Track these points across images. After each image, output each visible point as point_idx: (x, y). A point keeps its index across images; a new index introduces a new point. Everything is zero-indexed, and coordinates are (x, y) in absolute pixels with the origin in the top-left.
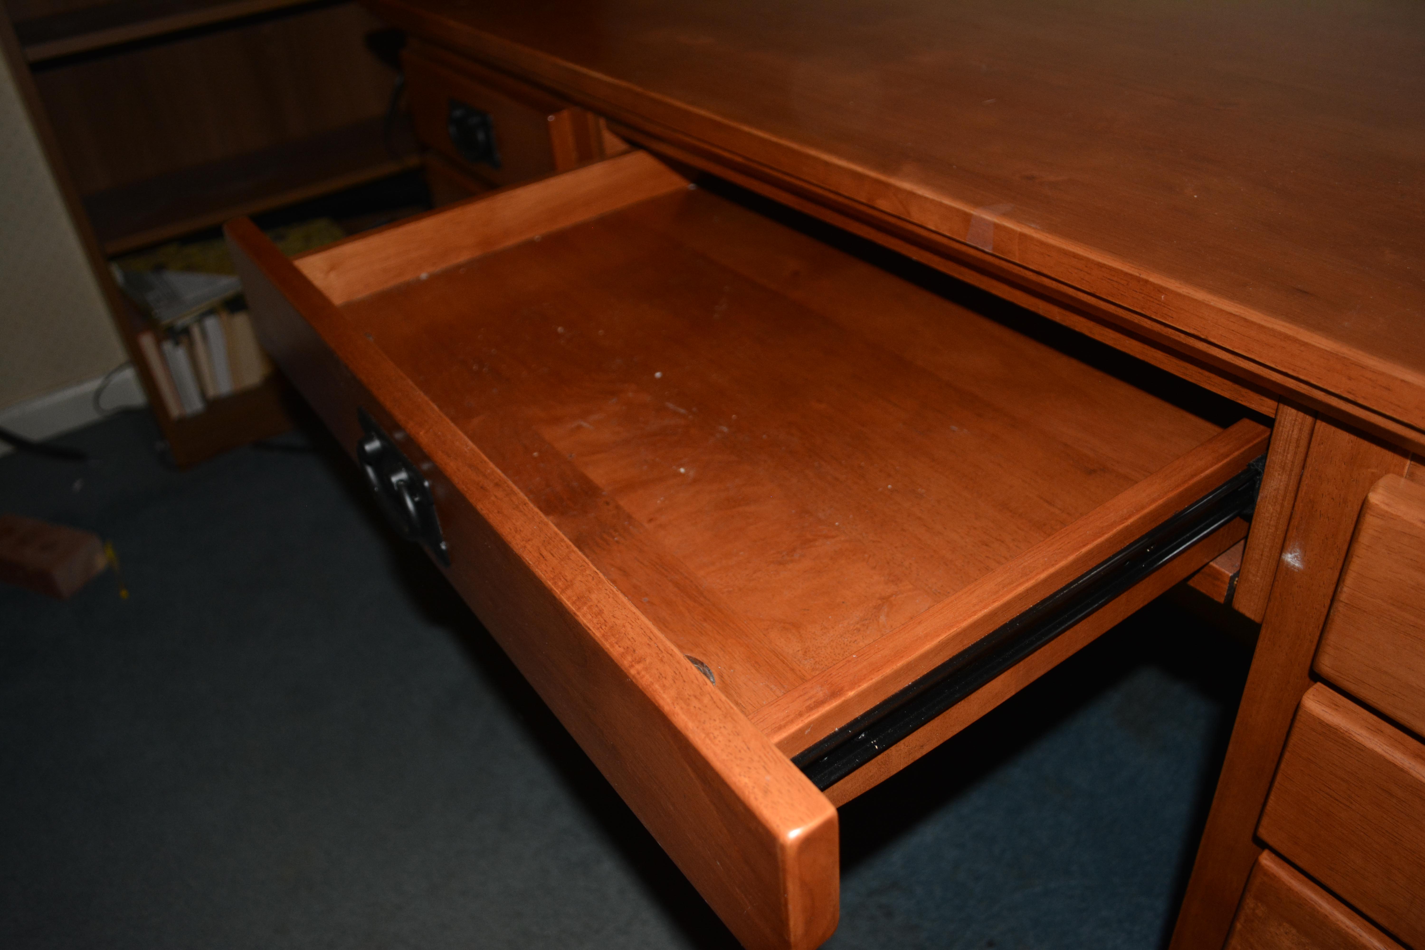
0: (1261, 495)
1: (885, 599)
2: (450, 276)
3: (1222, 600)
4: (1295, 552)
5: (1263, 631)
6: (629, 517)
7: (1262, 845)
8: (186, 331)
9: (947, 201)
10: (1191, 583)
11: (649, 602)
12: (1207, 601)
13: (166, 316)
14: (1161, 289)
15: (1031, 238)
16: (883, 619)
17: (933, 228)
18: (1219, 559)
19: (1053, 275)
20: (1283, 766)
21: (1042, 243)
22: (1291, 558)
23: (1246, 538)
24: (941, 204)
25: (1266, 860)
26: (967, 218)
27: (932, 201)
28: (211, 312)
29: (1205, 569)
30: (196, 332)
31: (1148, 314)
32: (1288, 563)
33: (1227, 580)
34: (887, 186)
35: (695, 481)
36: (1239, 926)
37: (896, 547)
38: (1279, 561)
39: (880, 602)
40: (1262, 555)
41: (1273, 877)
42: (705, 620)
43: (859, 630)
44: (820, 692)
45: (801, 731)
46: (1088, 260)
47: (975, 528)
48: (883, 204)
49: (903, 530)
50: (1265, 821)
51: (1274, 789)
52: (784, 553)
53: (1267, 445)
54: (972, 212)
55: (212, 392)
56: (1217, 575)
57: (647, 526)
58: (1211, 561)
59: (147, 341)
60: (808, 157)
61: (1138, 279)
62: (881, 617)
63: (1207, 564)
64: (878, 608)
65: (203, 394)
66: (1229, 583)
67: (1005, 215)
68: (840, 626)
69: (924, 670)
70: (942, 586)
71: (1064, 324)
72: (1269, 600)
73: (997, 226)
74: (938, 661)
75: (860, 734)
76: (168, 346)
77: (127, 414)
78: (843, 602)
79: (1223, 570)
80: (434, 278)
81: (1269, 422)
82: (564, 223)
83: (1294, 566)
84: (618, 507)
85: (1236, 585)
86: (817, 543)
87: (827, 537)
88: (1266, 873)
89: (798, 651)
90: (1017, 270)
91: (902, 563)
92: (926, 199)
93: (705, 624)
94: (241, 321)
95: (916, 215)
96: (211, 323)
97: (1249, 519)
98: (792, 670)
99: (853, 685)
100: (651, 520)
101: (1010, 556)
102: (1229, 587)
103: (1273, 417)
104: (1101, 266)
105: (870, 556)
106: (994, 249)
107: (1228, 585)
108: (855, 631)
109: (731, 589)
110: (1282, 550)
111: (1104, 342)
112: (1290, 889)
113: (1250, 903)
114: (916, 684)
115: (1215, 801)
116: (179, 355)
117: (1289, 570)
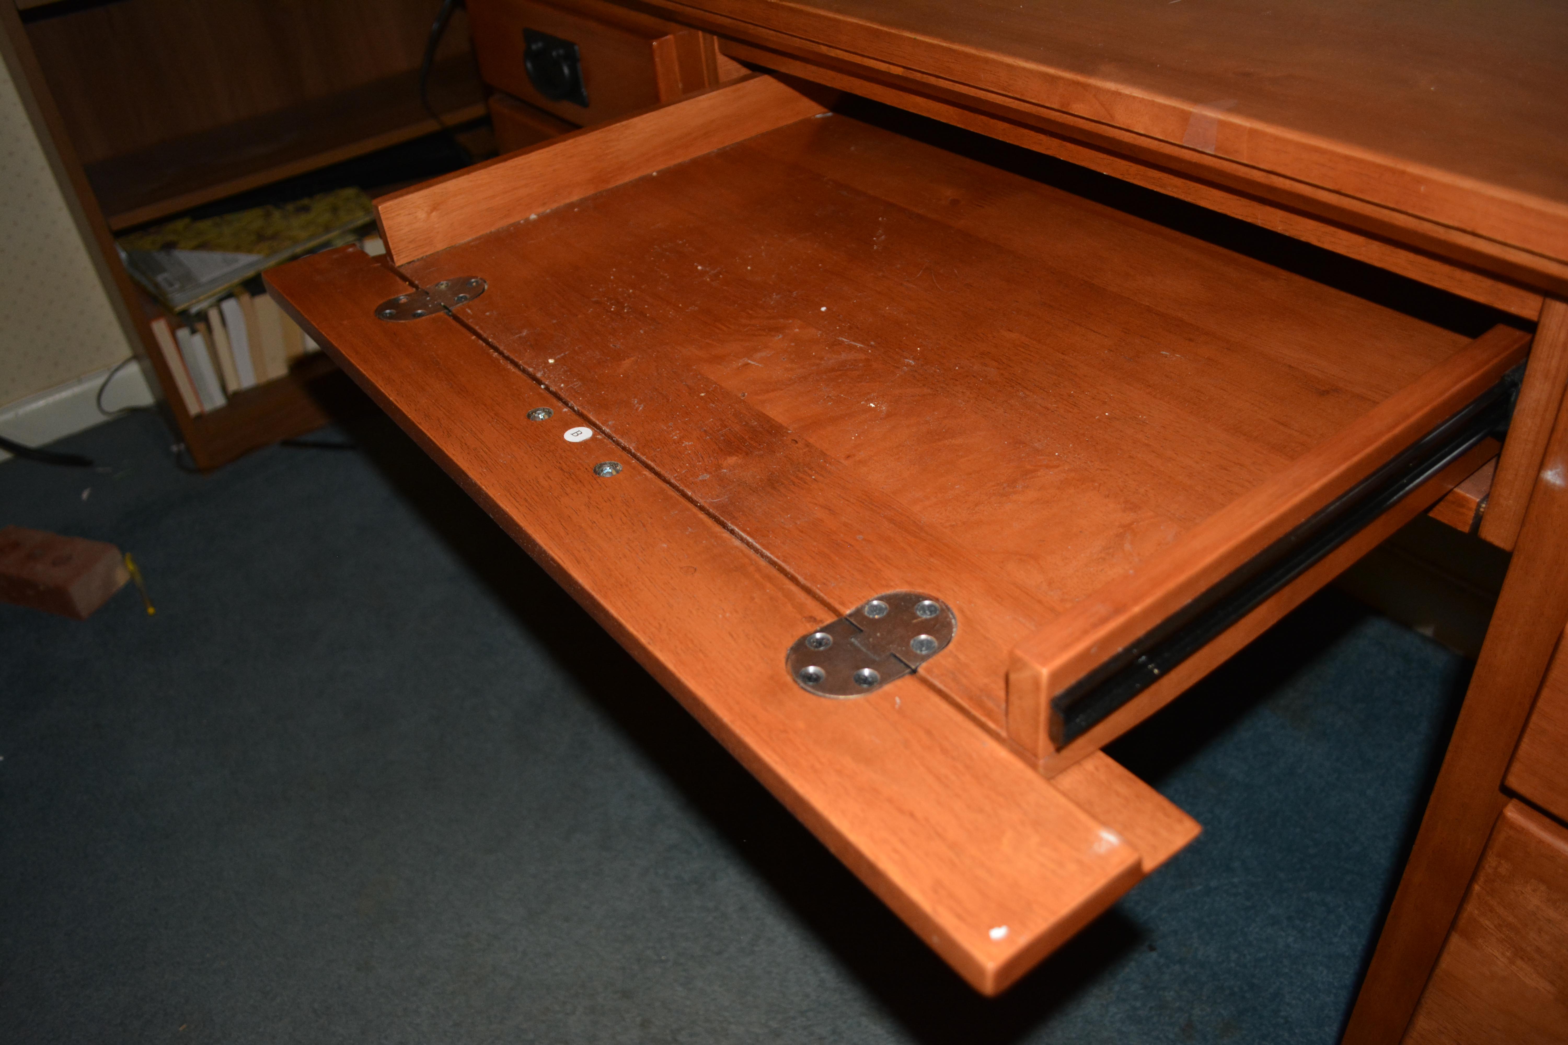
0: (1518, 408)
1: (1128, 527)
2: (563, 215)
3: (1466, 529)
4: (1556, 468)
5: (1515, 560)
6: (823, 454)
7: (1510, 793)
8: (203, 317)
9: (1161, 100)
10: (1431, 514)
11: (864, 540)
12: (1449, 531)
13: (180, 301)
14: (1419, 180)
15: (1264, 134)
16: (1127, 547)
17: (1142, 132)
18: (1463, 485)
19: (1289, 174)
20: (1540, 704)
21: (1276, 139)
22: (1551, 476)
23: (1499, 456)
24: (1153, 103)
25: (1513, 813)
26: (1185, 117)
27: (1142, 100)
28: (229, 295)
29: (1450, 497)
30: (214, 316)
31: (1403, 208)
32: (1547, 482)
33: (1474, 506)
34: (1085, 87)
35: (889, 415)
36: (1477, 888)
37: (1127, 475)
38: (1537, 480)
39: (1121, 530)
40: (1516, 475)
41: (1521, 830)
42: (931, 556)
43: (1104, 559)
44: (1102, 609)
45: (1087, 651)
46: (1333, 153)
47: (1210, 453)
48: (1079, 108)
49: (1130, 457)
50: (1516, 767)
51: (1528, 731)
52: (1005, 485)
53: (1526, 351)
54: (1191, 109)
55: (232, 387)
56: (1462, 502)
57: (846, 463)
58: (1455, 487)
59: (160, 328)
60: (987, 61)
61: (1393, 171)
62: (1125, 545)
63: (1452, 489)
64: (1120, 536)
65: (224, 388)
66: (1476, 510)
67: (1230, 110)
68: (1082, 555)
69: (1203, 587)
70: (1186, 512)
71: (1287, 234)
72: (1523, 524)
73: (1222, 124)
74: (1215, 578)
75: (1140, 657)
76: (183, 333)
77: (134, 412)
78: (1081, 532)
79: (1468, 495)
80: (544, 219)
81: (1530, 327)
82: (682, 157)
83: (1554, 485)
84: (808, 445)
85: (1483, 512)
86: (1039, 474)
87: (1048, 467)
88: (1512, 826)
89: (1042, 582)
90: (1242, 171)
91: (1137, 490)
92: (1134, 97)
93: (932, 560)
94: (266, 305)
95: (1121, 118)
96: (229, 306)
97: (1501, 437)
98: (1040, 602)
99: (1136, 600)
100: (848, 457)
101: (1254, 479)
102: (1475, 514)
103: (1535, 319)
104: (1347, 158)
105: (1100, 485)
106: (1216, 149)
107: (1474, 512)
108: (1100, 560)
109: (954, 523)
110: (1542, 466)
111: (1335, 251)
112: (1540, 842)
113: (1491, 861)
114: (1197, 601)
115: (1448, 756)
116: (196, 343)
117: (1549, 489)
